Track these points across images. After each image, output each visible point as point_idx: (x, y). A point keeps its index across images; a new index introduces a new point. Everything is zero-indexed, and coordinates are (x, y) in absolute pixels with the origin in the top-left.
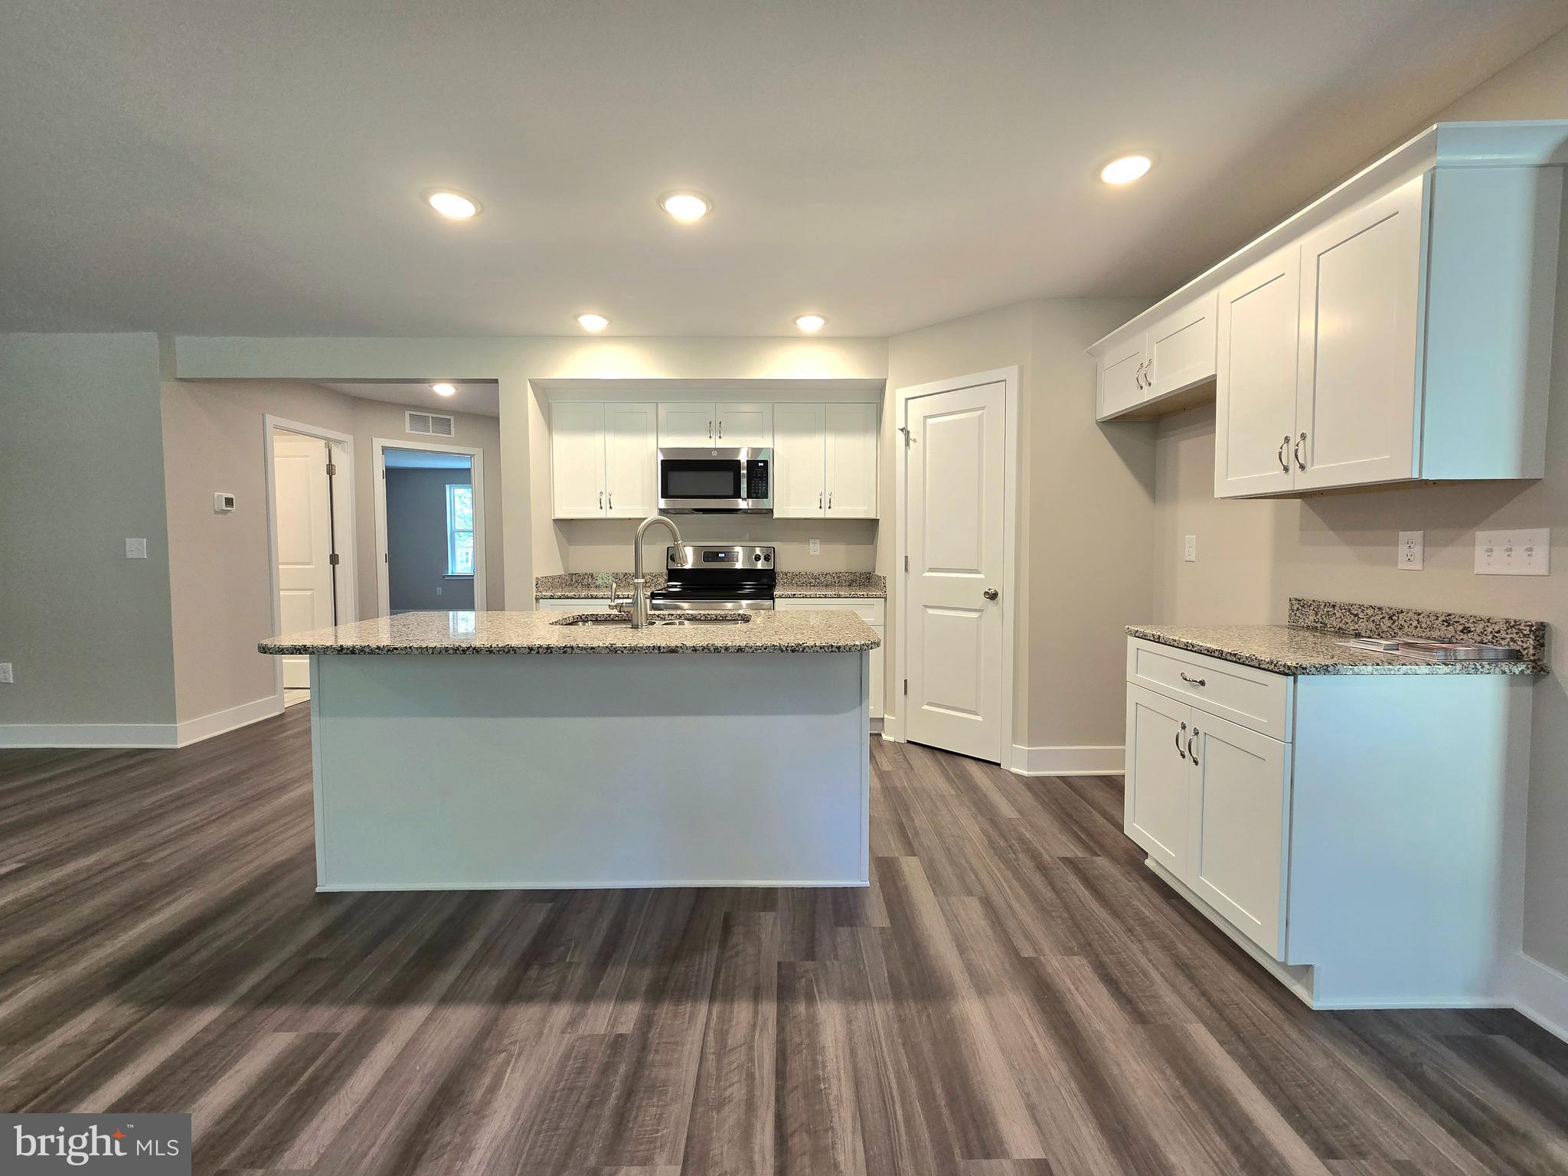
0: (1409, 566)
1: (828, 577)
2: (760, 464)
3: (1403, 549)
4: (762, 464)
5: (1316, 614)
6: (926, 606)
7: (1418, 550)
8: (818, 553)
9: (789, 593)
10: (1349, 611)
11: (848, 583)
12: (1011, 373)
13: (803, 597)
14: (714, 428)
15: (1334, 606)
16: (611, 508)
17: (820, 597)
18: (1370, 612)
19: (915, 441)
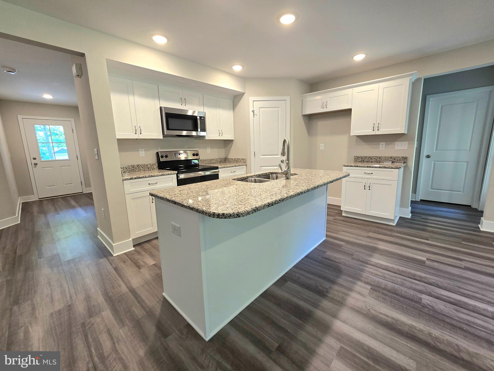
0: (382, 149)
1: (214, 160)
2: (202, 118)
3: (381, 146)
4: (203, 118)
5: (362, 159)
6: (261, 167)
7: (384, 146)
8: (210, 152)
9: (223, 166)
10: (370, 158)
11: (219, 162)
12: (288, 98)
13: (227, 167)
14: (183, 101)
15: (366, 157)
16: (141, 133)
17: (231, 167)
18: (375, 157)
19: (256, 115)
